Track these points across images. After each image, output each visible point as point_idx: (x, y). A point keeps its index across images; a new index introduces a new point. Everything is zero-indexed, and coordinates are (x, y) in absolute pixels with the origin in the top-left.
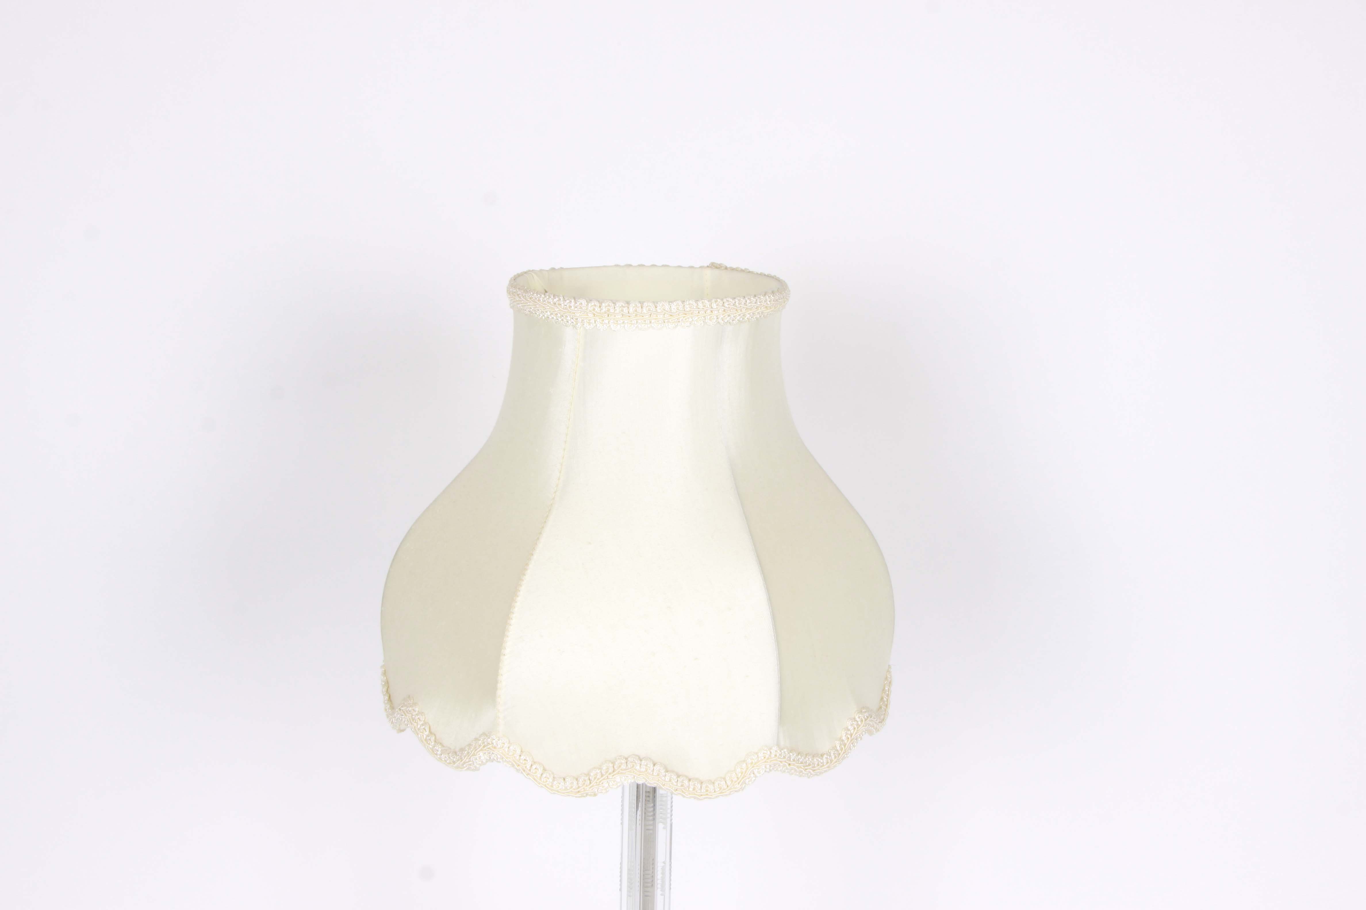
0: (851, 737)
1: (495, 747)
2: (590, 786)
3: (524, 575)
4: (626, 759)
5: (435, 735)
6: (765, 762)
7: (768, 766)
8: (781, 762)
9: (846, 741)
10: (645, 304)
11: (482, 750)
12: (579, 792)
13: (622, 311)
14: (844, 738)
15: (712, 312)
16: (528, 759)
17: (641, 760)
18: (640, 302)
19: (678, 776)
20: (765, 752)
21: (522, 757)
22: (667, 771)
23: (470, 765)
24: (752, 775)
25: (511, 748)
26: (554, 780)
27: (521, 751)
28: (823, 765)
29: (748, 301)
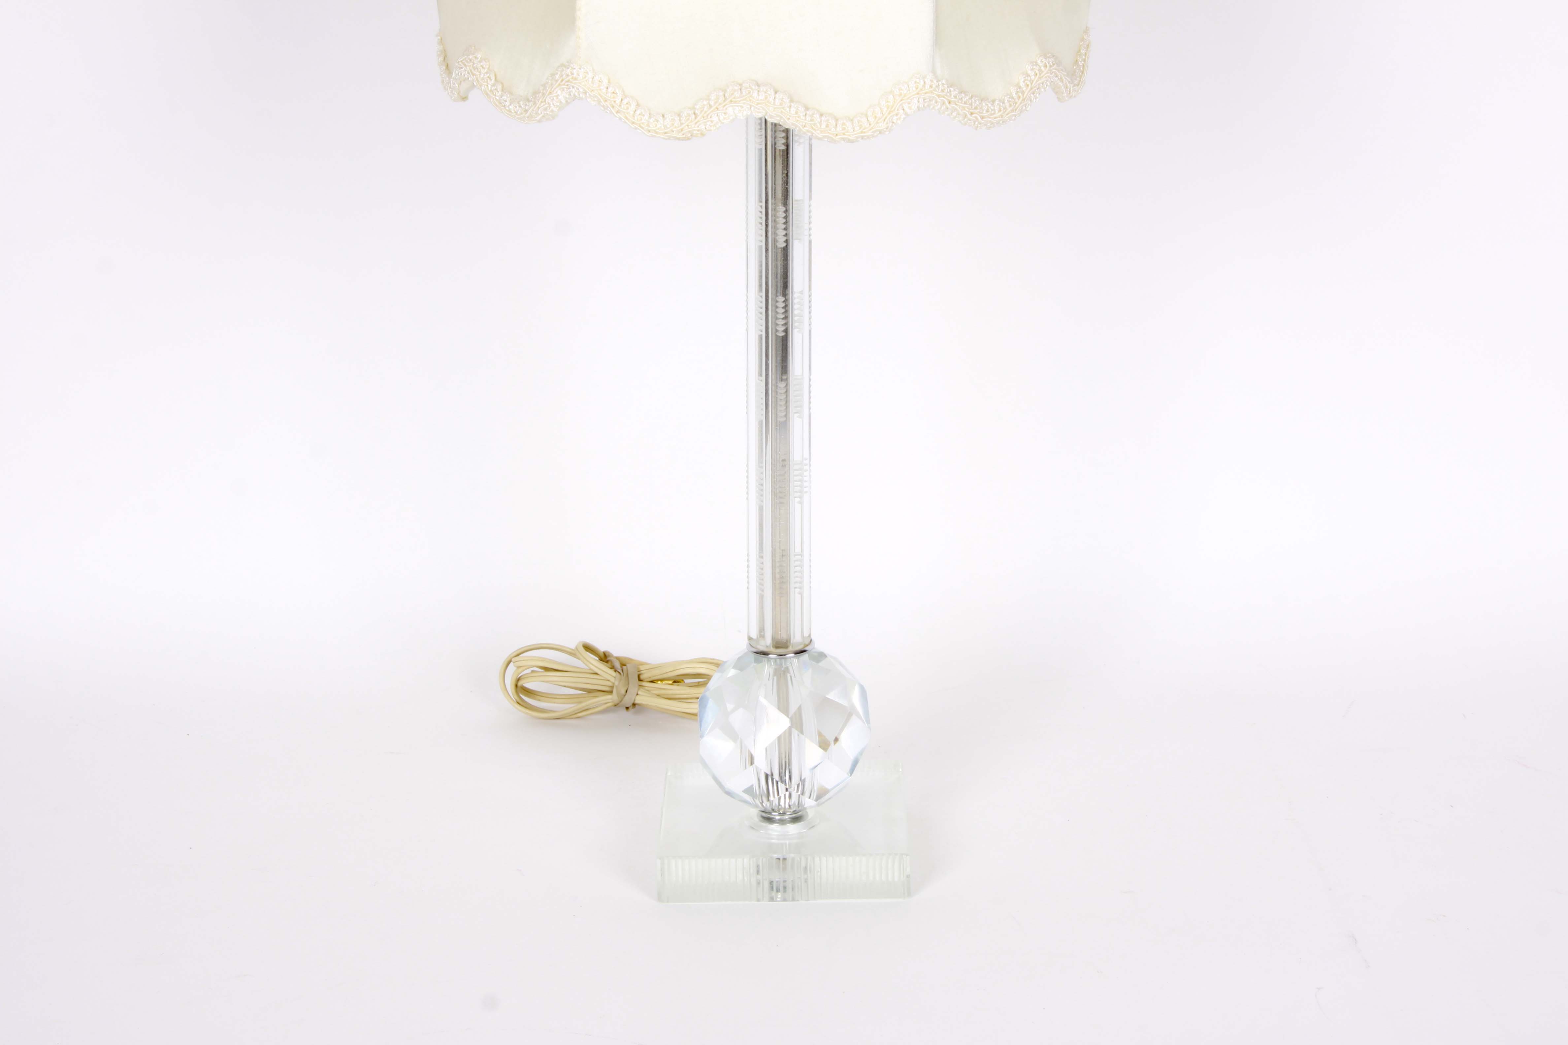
0: (1032, 84)
1: (576, 79)
2: (696, 121)
4: (741, 85)
5: (502, 83)
6: (918, 94)
7: (921, 100)
8: (939, 96)
9: (1024, 89)
11: (560, 86)
12: (682, 130)
14: (1022, 84)
16: (617, 91)
17: (759, 86)
19: (807, 109)
20: (918, 80)
21: (609, 90)
22: (792, 101)
23: (546, 109)
24: (901, 111)
25: (596, 78)
26: (650, 118)
27: (609, 82)
28: (994, 114)
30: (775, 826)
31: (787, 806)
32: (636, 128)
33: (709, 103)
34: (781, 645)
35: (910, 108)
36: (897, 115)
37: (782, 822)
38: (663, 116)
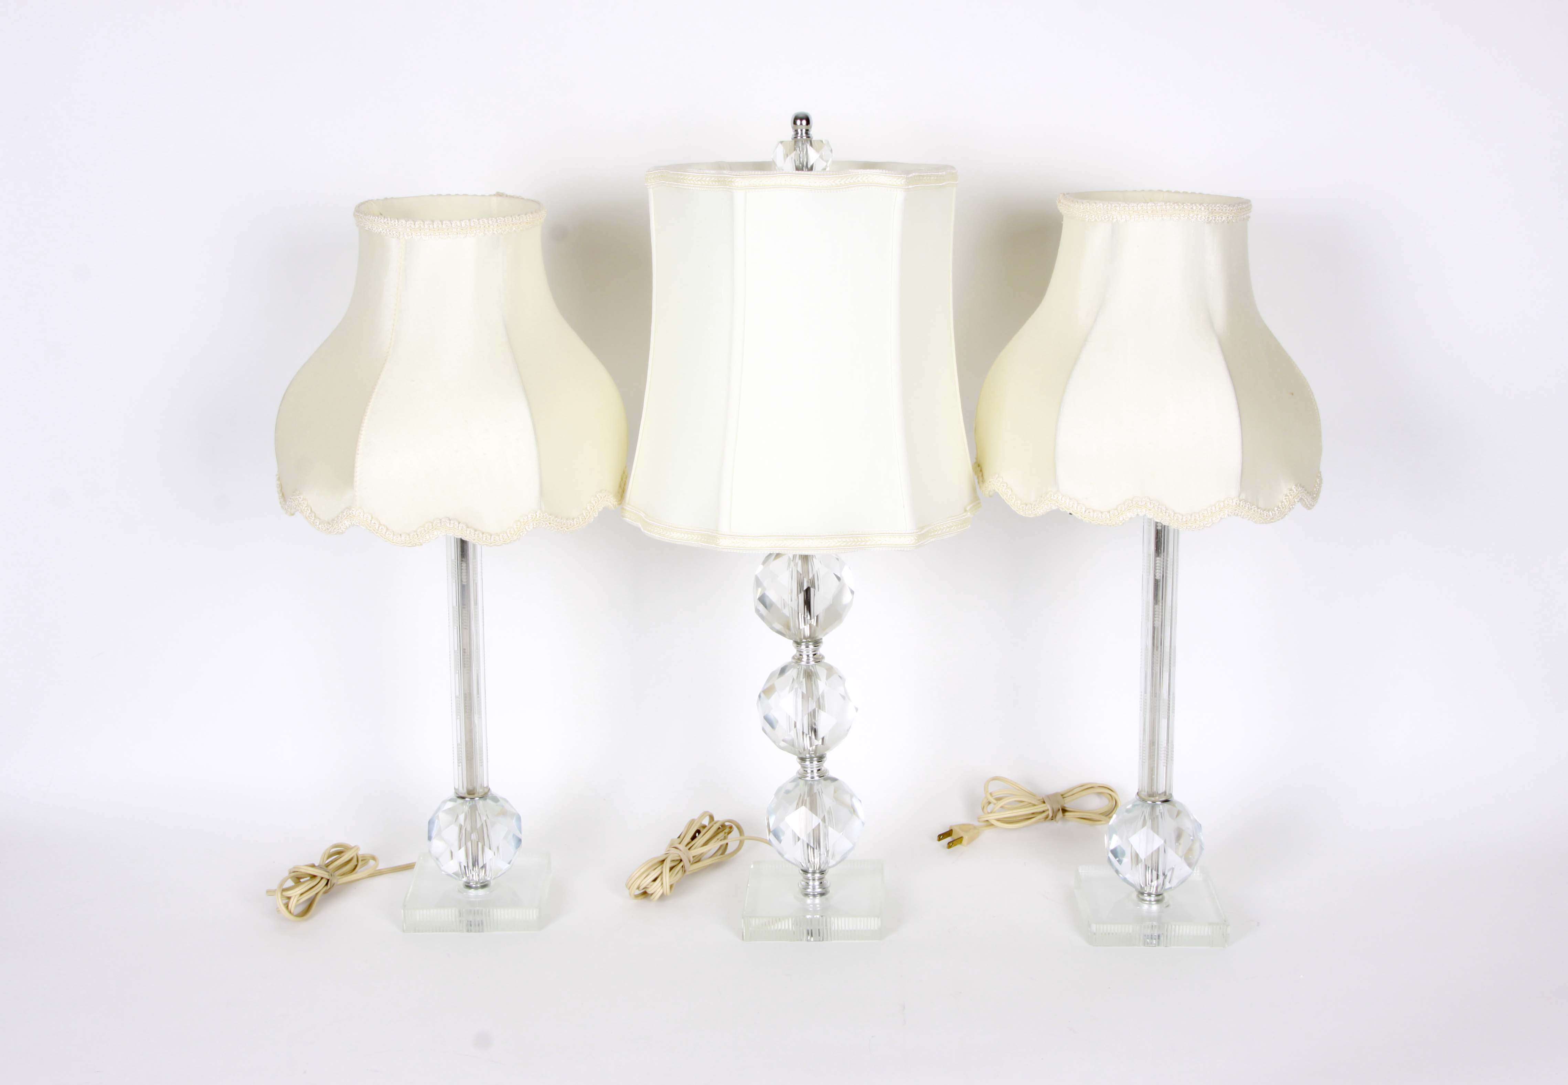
1: (355, 516)
2: (418, 538)
3: (370, 402)
4: (441, 520)
5: (314, 513)
6: (533, 521)
7: (535, 524)
8: (544, 521)
10: (444, 222)
11: (346, 518)
12: (411, 543)
13: (429, 227)
15: (489, 226)
16: (376, 522)
17: (450, 520)
18: (441, 221)
19: (475, 530)
21: (372, 522)
22: (468, 527)
23: (339, 529)
24: (524, 530)
25: (365, 515)
26: (394, 536)
27: (372, 518)
29: (514, 219)
30: (472, 891)
31: (477, 880)
32: (386, 541)
33: (424, 529)
34: (471, 793)
35: (529, 528)
36: (522, 532)
37: (476, 888)
38: (401, 535)
